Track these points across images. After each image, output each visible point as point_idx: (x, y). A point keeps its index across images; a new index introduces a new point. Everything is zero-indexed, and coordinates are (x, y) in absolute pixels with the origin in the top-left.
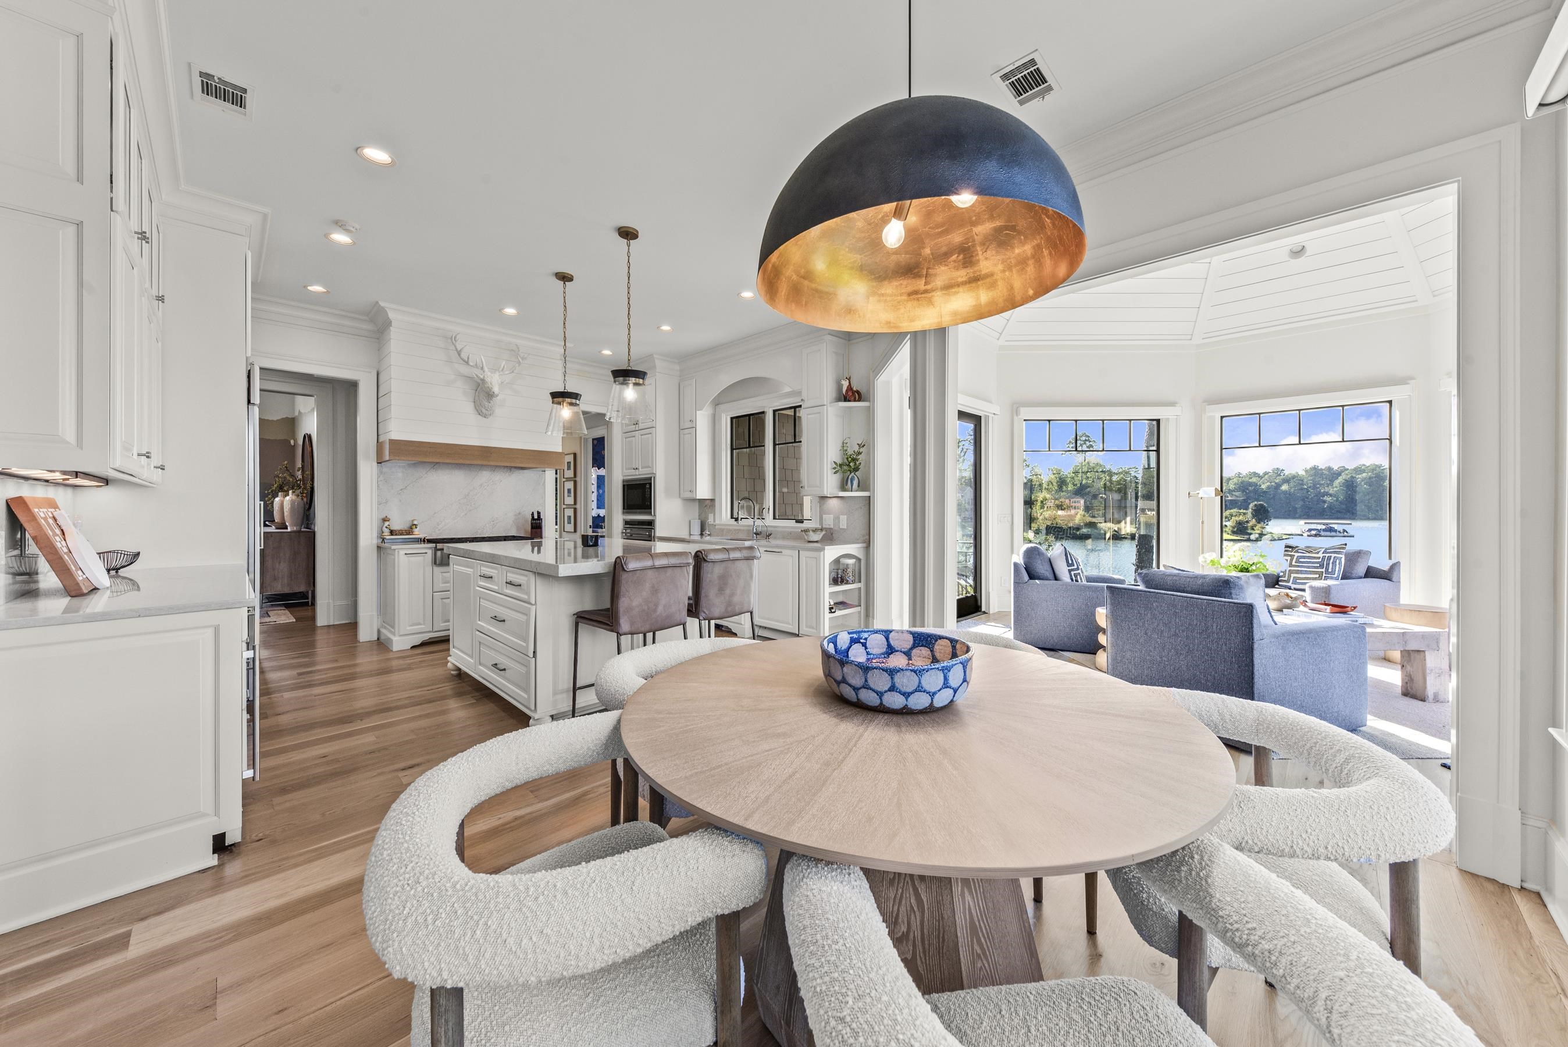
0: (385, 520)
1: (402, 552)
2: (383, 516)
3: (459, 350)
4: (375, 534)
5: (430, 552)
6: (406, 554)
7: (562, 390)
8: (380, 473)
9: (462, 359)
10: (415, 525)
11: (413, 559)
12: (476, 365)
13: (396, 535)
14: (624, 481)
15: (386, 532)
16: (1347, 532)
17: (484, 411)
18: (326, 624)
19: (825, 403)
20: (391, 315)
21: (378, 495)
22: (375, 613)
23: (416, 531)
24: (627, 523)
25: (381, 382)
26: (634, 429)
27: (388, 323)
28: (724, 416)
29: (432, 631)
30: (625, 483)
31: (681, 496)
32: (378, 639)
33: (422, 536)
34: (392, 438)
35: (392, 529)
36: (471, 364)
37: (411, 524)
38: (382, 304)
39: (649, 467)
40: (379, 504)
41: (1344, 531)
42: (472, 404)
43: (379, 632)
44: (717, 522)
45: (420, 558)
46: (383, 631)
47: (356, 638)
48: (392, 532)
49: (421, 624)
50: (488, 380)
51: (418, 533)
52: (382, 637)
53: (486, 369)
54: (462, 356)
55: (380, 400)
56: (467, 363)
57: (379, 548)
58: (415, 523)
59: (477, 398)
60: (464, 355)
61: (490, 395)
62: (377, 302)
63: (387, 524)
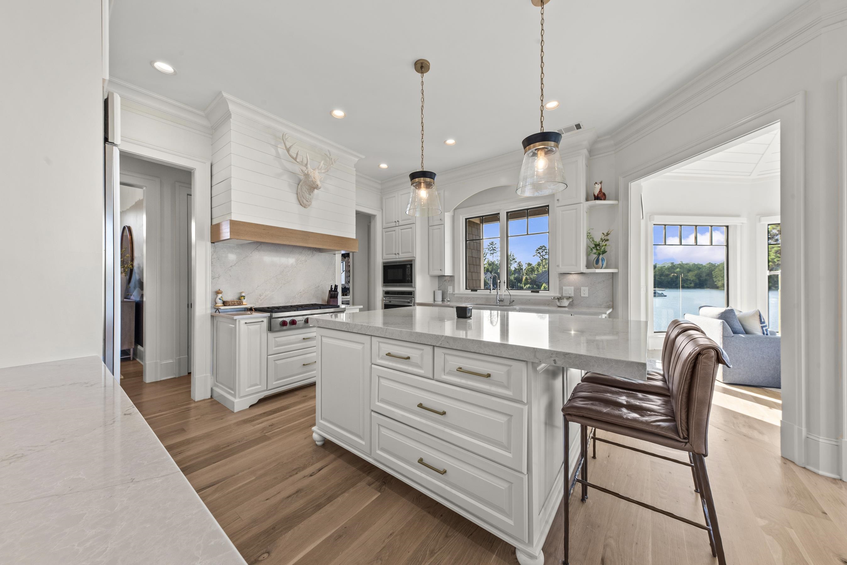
0: (218, 293)
1: (243, 322)
2: (216, 289)
3: (288, 147)
4: (209, 305)
5: (266, 321)
6: (246, 323)
7: (420, 170)
8: (214, 252)
9: (290, 156)
10: (244, 296)
11: (252, 327)
12: (302, 162)
13: (229, 305)
14: (384, 263)
15: (220, 303)
16: (663, 294)
17: (305, 201)
18: (154, 381)
19: (582, 202)
20: (231, 107)
21: (212, 271)
22: (209, 375)
23: (244, 302)
24: (387, 293)
25: (214, 173)
26: (394, 225)
27: (228, 116)
28: (461, 217)
29: (267, 390)
30: (385, 265)
31: (430, 274)
32: (212, 397)
33: (249, 306)
34: (232, 219)
35: (224, 300)
36: (298, 160)
37: (239, 295)
38: (225, 95)
39: (409, 252)
40: (213, 278)
41: (662, 293)
42: (295, 196)
43: (212, 390)
44: (456, 292)
45: (257, 326)
46: (216, 389)
47: (190, 396)
48: (225, 303)
49: (257, 385)
50: (312, 174)
51: (247, 304)
52: (215, 395)
53: (309, 166)
54: (290, 152)
55: (213, 188)
56: (295, 159)
57: (212, 317)
58: (243, 294)
59: (299, 191)
60: (293, 152)
61: (313, 187)
62: (220, 93)
63: (220, 296)
